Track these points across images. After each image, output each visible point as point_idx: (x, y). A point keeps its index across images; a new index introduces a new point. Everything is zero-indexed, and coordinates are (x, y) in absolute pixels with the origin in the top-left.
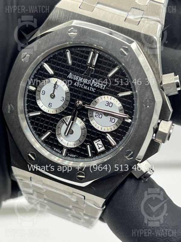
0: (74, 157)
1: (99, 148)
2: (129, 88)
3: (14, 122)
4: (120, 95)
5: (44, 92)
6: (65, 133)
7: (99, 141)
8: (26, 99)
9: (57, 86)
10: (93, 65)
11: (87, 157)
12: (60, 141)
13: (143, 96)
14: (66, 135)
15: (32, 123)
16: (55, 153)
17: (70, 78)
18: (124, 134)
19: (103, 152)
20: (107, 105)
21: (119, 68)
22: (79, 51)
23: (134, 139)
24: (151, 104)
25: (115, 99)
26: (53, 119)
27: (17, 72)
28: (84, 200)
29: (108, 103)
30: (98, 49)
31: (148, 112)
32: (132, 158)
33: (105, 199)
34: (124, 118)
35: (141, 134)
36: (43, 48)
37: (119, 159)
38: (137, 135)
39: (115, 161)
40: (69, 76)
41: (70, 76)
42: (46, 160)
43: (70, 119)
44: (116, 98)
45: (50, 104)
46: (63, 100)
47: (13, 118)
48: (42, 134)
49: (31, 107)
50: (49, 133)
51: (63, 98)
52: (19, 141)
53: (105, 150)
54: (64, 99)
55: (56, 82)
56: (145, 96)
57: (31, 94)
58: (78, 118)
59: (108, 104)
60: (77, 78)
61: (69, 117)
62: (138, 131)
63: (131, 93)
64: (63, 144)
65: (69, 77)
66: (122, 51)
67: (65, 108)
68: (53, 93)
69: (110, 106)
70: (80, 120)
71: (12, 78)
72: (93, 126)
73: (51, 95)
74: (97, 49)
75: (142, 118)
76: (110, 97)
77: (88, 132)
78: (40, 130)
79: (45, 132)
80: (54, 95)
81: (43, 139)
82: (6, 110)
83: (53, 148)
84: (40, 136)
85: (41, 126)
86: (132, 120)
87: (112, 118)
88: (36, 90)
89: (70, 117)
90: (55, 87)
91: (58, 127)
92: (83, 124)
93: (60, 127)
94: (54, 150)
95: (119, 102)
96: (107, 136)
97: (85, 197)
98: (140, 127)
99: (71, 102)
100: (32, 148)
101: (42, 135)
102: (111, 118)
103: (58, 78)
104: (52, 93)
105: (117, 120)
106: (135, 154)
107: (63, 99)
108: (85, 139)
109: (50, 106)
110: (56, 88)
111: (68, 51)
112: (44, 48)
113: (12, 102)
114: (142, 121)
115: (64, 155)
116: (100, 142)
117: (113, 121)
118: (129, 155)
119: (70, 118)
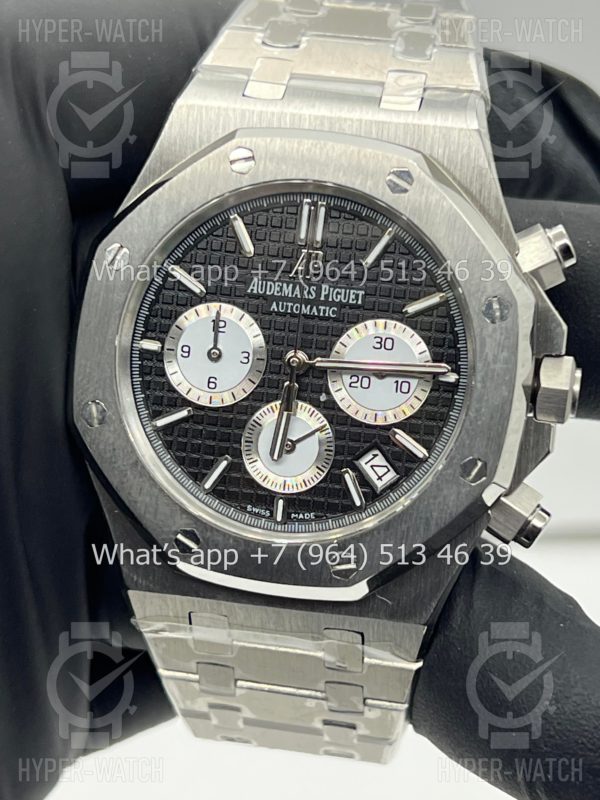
0: (310, 521)
1: (380, 478)
2: (431, 286)
3: (114, 450)
4: (412, 308)
5: (186, 349)
6: (272, 453)
7: (375, 456)
8: (138, 379)
9: (222, 324)
10: (318, 242)
11: (349, 508)
12: (260, 481)
13: (480, 293)
14: (275, 457)
15: (168, 446)
16: (253, 520)
17: (255, 292)
18: (444, 419)
19: (392, 487)
20: (379, 346)
21: (392, 234)
22: (267, 211)
23: (479, 423)
24: (506, 311)
25: (399, 324)
26: (228, 424)
27: (100, 304)
28: (360, 646)
29: (379, 340)
30: (321, 195)
31: (503, 337)
32: (484, 478)
33: (424, 625)
34: (435, 375)
35: (496, 403)
36: (165, 222)
37: (445, 492)
38: (483, 410)
39: (435, 498)
40: (251, 287)
41: (255, 287)
42: (231, 541)
43: (277, 412)
44: (401, 321)
45: (212, 380)
46: (246, 361)
47: (111, 441)
48: (204, 471)
49: (159, 401)
50: (224, 464)
51: (246, 355)
52: (140, 503)
53: (399, 480)
54: (251, 358)
55: (218, 313)
56: (483, 292)
57: (150, 364)
58: (300, 403)
59: (380, 343)
60: (278, 289)
61: (273, 404)
62: (486, 398)
63: (441, 297)
64: (273, 489)
65: (252, 290)
66: (395, 183)
67: (257, 383)
68: (215, 347)
69: (389, 346)
70: (309, 406)
71: (87, 326)
72: (348, 416)
73: (209, 354)
74: (318, 194)
75: (490, 357)
76: (381, 322)
77: (338, 436)
78: (195, 463)
79: (211, 465)
80: (219, 350)
81: (208, 485)
82: (86, 420)
83: (243, 505)
84: (198, 478)
85: (197, 449)
86: (459, 375)
87: (400, 380)
88: (163, 348)
89: (278, 403)
90: (216, 329)
91: (246, 442)
92: (320, 415)
93: (253, 440)
94: (249, 513)
95: (412, 332)
96: (397, 436)
97: (362, 634)
98: (488, 384)
99: (272, 359)
100: (184, 516)
101: (204, 475)
102: (397, 382)
103: (220, 301)
104: (212, 346)
105: (414, 382)
106: (489, 466)
107: (247, 358)
108: (332, 458)
109: (212, 385)
110: (221, 330)
111: (235, 219)
112: (167, 220)
113: (101, 394)
114: (492, 366)
115: (279, 518)
116: (380, 460)
117: (405, 389)
118: (474, 473)
119: (279, 406)
